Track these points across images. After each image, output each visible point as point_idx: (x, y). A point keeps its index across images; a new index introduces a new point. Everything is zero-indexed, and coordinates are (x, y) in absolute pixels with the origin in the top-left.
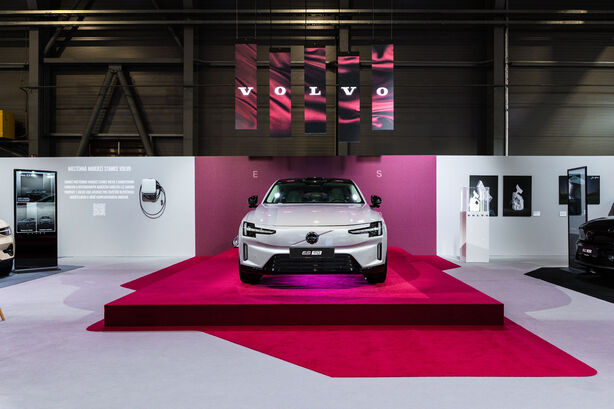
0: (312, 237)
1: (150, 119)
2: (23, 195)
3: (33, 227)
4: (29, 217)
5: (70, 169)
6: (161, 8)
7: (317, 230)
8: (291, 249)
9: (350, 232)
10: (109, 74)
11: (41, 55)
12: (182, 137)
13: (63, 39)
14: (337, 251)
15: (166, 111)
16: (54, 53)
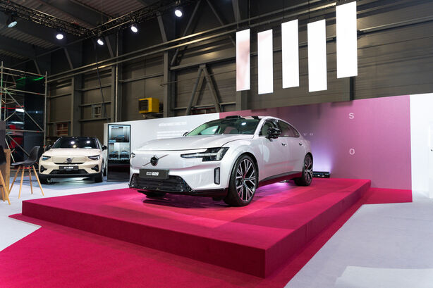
0: (154, 161)
1: (221, 94)
2: (113, 139)
3: (117, 156)
4: (115, 150)
5: (160, 125)
6: (225, 24)
7: (158, 155)
8: (140, 170)
9: (181, 155)
10: (199, 71)
11: (169, 66)
12: (235, 104)
13: (180, 56)
14: (171, 173)
15: (229, 88)
16: (176, 64)
